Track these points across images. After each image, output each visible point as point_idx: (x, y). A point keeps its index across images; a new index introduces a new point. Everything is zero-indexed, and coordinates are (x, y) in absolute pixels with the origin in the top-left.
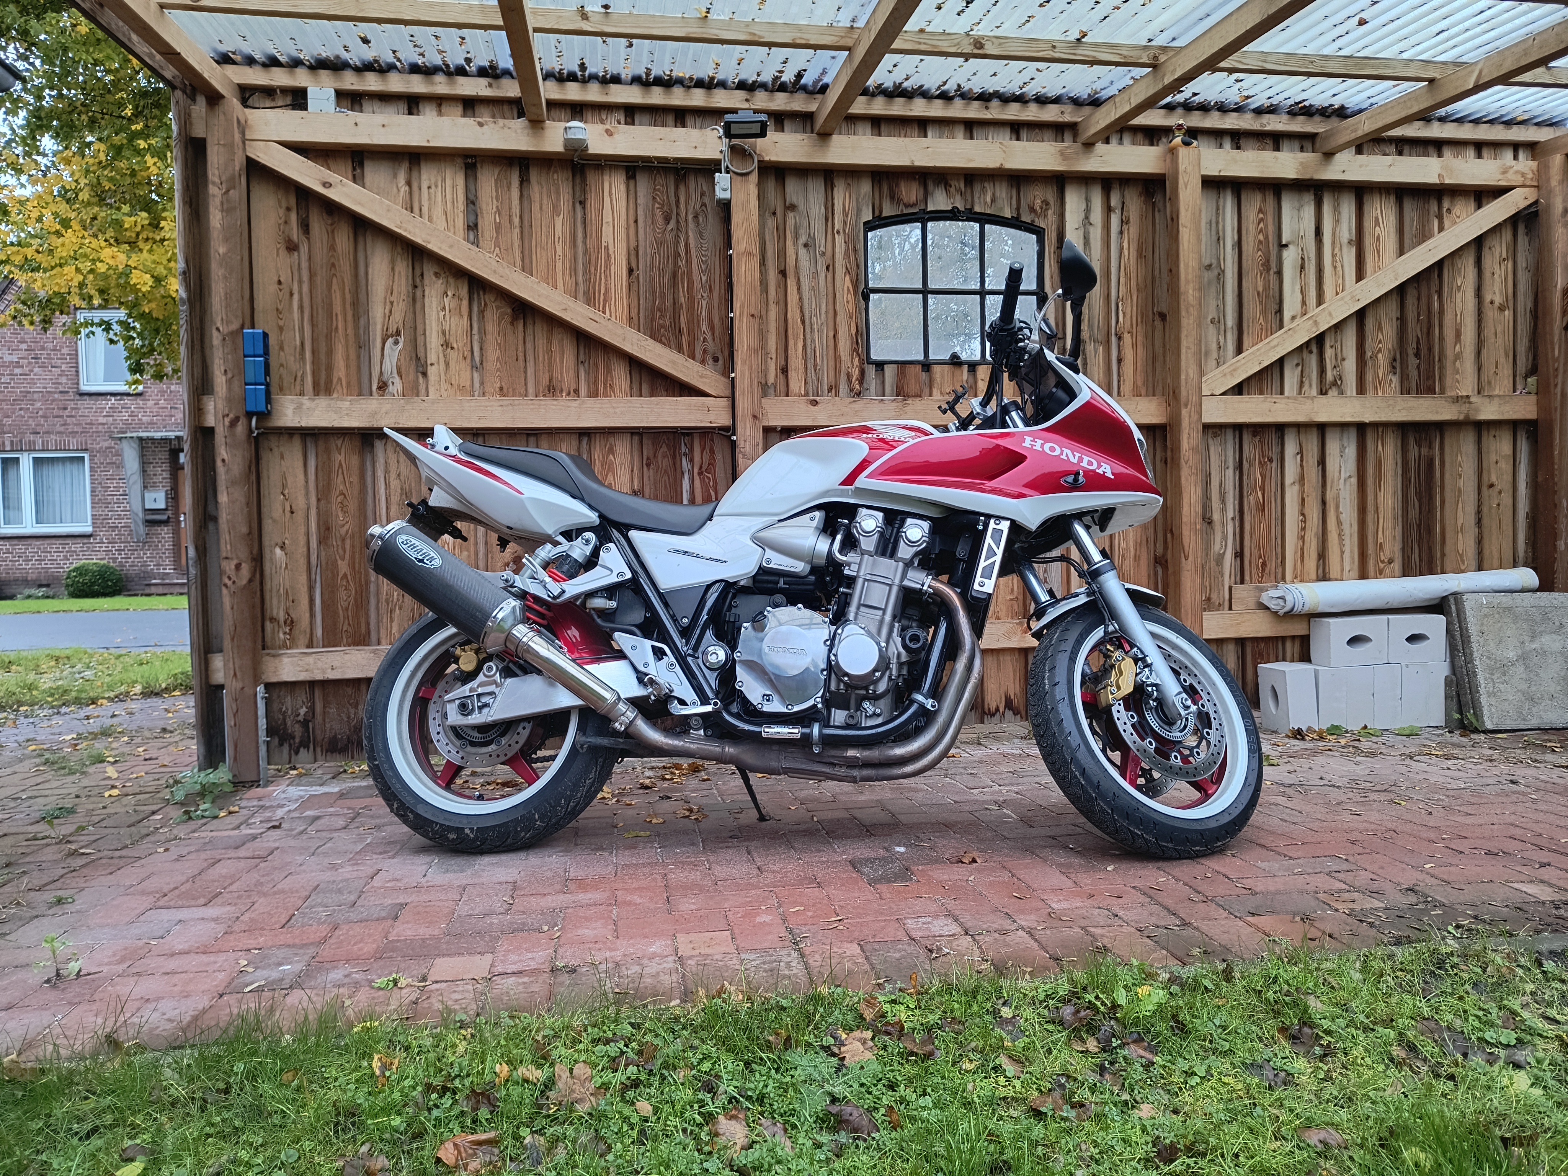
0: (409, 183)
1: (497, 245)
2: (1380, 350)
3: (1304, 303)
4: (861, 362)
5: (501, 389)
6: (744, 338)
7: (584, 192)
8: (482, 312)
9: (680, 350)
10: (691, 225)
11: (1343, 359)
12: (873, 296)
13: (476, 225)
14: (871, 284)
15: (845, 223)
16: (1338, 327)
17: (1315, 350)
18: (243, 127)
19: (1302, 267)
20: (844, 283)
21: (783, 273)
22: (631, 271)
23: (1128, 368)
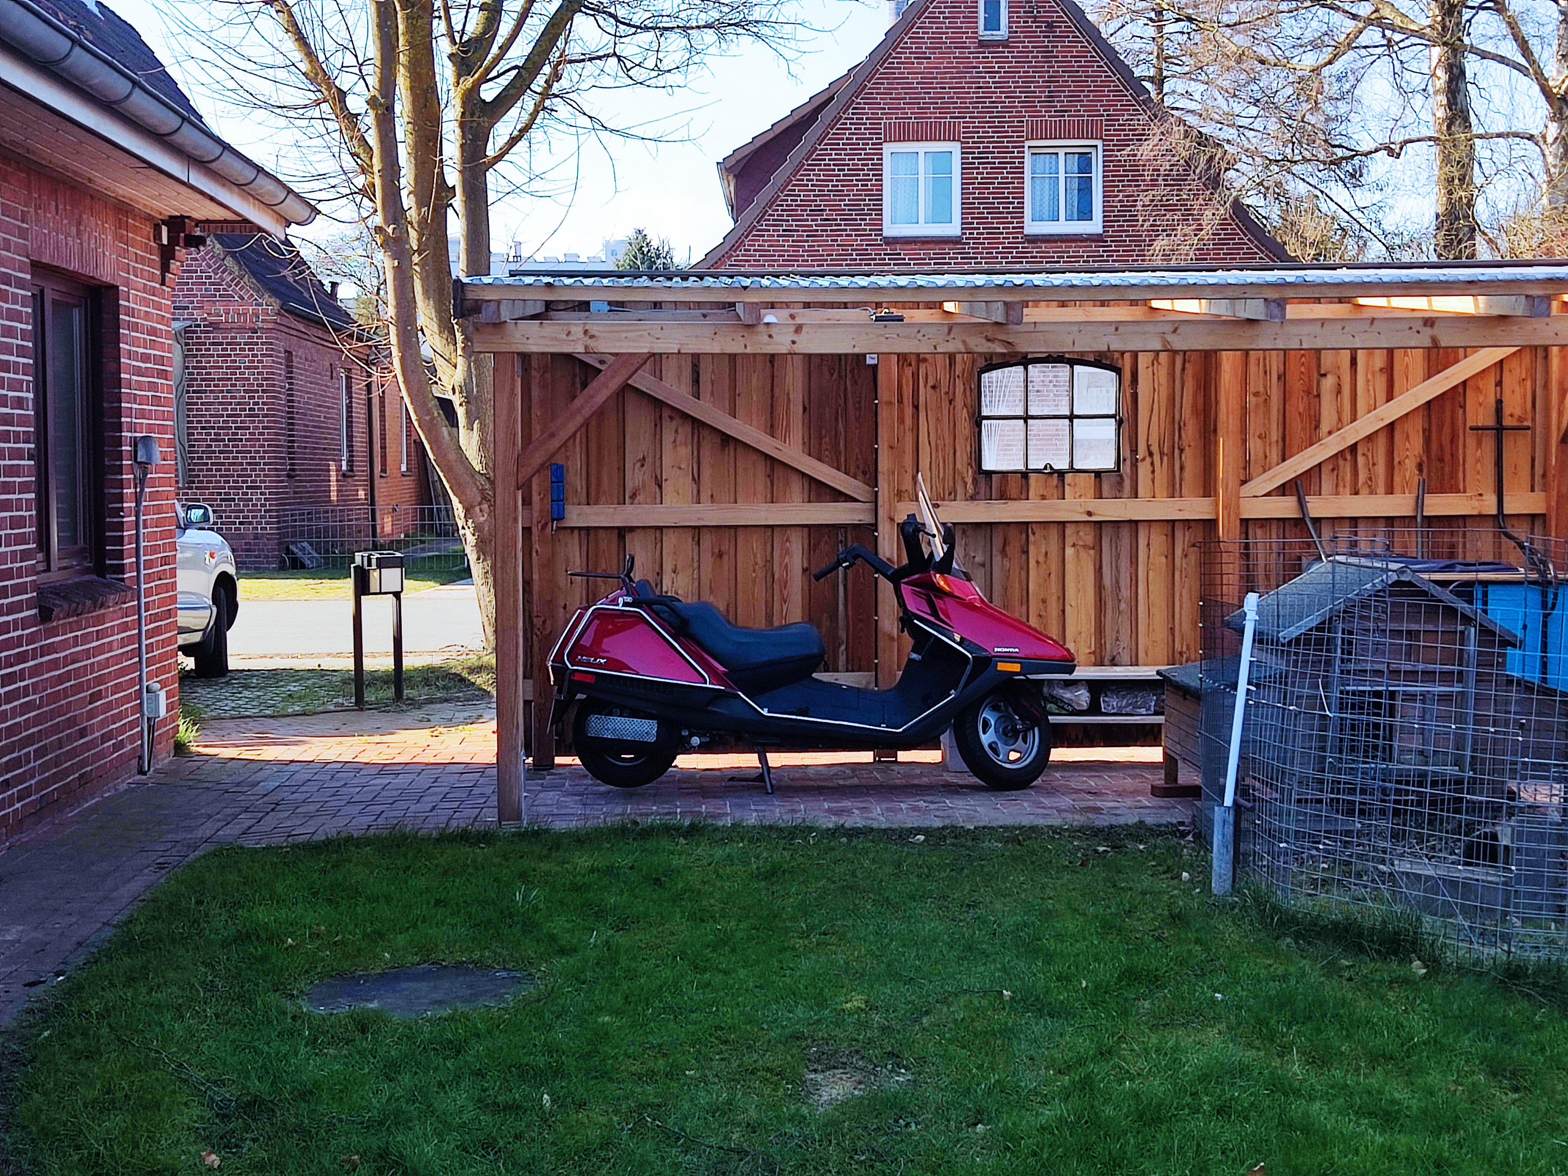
1: (712, 394)
2: (1407, 457)
3: (1340, 420)
4: (974, 473)
5: (712, 496)
6: (884, 464)
8: (699, 445)
9: (838, 469)
10: (849, 375)
11: (1374, 464)
12: (984, 422)
13: (698, 382)
14: (985, 412)
15: (964, 370)
16: (1370, 438)
17: (1349, 457)
20: (963, 415)
21: (916, 408)
22: (805, 409)
23: (1187, 474)
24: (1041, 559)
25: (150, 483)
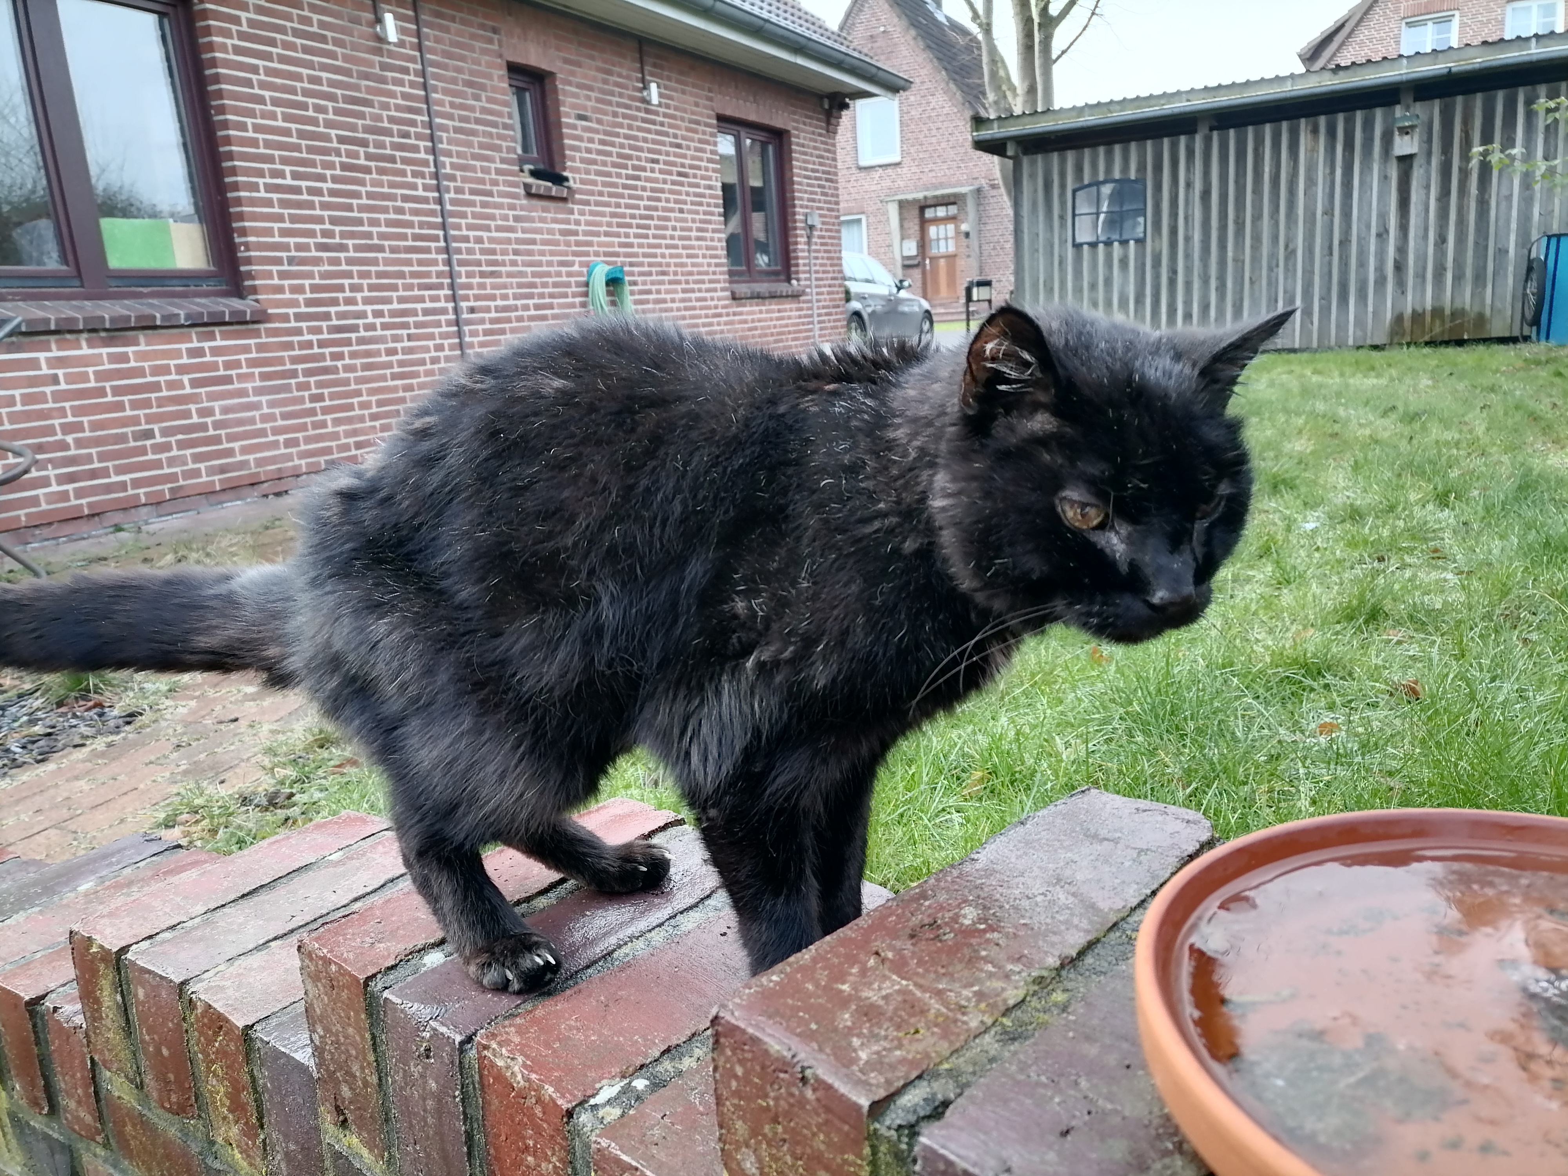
25: (820, 237)
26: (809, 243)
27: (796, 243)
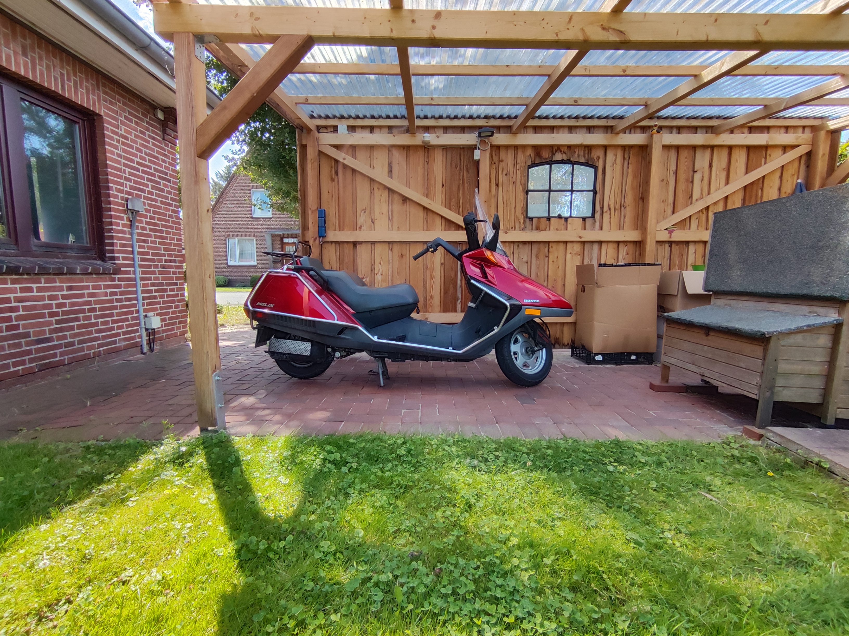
0: (370, 157)
1: (398, 177)
3: (702, 194)
4: (524, 218)
5: (398, 228)
7: (428, 158)
8: (392, 202)
9: (459, 214)
10: (465, 169)
12: (529, 193)
13: (391, 171)
14: (529, 189)
15: (521, 165)
16: (716, 203)
17: (705, 212)
18: (318, 140)
19: (702, 180)
20: (520, 188)
21: (497, 185)
22: (443, 185)
23: (627, 219)
24: (555, 260)
25: (147, 223)
26: (131, 227)
27: (111, 224)
